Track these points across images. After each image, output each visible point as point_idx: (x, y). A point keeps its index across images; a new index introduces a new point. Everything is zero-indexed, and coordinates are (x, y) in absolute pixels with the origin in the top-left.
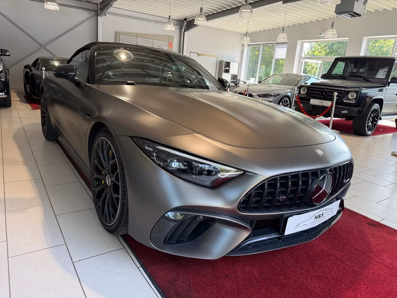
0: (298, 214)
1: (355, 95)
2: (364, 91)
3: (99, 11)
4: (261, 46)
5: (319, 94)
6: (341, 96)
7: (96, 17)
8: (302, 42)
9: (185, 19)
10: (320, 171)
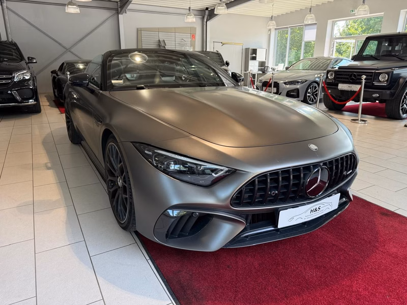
0: (293, 208)
1: (387, 76)
2: (396, 71)
3: (119, 9)
4: (289, 29)
5: (348, 78)
6: (371, 79)
7: (117, 15)
8: (333, 21)
9: (207, 9)
10: (313, 166)
